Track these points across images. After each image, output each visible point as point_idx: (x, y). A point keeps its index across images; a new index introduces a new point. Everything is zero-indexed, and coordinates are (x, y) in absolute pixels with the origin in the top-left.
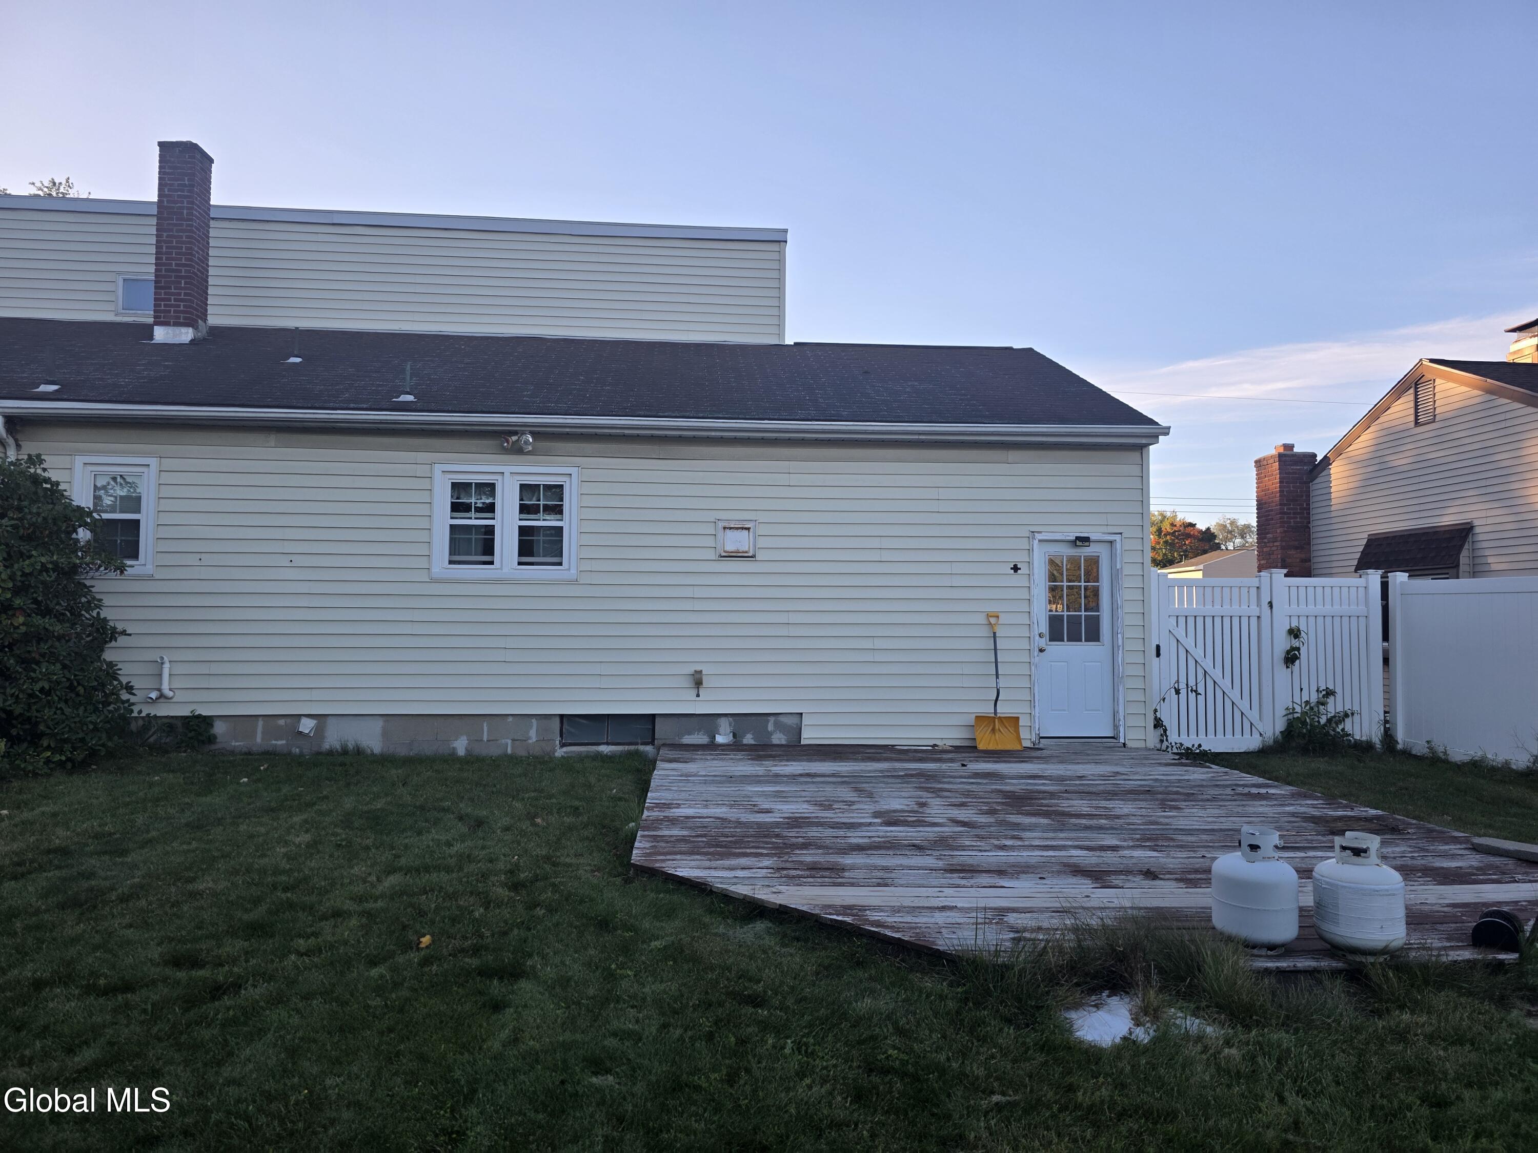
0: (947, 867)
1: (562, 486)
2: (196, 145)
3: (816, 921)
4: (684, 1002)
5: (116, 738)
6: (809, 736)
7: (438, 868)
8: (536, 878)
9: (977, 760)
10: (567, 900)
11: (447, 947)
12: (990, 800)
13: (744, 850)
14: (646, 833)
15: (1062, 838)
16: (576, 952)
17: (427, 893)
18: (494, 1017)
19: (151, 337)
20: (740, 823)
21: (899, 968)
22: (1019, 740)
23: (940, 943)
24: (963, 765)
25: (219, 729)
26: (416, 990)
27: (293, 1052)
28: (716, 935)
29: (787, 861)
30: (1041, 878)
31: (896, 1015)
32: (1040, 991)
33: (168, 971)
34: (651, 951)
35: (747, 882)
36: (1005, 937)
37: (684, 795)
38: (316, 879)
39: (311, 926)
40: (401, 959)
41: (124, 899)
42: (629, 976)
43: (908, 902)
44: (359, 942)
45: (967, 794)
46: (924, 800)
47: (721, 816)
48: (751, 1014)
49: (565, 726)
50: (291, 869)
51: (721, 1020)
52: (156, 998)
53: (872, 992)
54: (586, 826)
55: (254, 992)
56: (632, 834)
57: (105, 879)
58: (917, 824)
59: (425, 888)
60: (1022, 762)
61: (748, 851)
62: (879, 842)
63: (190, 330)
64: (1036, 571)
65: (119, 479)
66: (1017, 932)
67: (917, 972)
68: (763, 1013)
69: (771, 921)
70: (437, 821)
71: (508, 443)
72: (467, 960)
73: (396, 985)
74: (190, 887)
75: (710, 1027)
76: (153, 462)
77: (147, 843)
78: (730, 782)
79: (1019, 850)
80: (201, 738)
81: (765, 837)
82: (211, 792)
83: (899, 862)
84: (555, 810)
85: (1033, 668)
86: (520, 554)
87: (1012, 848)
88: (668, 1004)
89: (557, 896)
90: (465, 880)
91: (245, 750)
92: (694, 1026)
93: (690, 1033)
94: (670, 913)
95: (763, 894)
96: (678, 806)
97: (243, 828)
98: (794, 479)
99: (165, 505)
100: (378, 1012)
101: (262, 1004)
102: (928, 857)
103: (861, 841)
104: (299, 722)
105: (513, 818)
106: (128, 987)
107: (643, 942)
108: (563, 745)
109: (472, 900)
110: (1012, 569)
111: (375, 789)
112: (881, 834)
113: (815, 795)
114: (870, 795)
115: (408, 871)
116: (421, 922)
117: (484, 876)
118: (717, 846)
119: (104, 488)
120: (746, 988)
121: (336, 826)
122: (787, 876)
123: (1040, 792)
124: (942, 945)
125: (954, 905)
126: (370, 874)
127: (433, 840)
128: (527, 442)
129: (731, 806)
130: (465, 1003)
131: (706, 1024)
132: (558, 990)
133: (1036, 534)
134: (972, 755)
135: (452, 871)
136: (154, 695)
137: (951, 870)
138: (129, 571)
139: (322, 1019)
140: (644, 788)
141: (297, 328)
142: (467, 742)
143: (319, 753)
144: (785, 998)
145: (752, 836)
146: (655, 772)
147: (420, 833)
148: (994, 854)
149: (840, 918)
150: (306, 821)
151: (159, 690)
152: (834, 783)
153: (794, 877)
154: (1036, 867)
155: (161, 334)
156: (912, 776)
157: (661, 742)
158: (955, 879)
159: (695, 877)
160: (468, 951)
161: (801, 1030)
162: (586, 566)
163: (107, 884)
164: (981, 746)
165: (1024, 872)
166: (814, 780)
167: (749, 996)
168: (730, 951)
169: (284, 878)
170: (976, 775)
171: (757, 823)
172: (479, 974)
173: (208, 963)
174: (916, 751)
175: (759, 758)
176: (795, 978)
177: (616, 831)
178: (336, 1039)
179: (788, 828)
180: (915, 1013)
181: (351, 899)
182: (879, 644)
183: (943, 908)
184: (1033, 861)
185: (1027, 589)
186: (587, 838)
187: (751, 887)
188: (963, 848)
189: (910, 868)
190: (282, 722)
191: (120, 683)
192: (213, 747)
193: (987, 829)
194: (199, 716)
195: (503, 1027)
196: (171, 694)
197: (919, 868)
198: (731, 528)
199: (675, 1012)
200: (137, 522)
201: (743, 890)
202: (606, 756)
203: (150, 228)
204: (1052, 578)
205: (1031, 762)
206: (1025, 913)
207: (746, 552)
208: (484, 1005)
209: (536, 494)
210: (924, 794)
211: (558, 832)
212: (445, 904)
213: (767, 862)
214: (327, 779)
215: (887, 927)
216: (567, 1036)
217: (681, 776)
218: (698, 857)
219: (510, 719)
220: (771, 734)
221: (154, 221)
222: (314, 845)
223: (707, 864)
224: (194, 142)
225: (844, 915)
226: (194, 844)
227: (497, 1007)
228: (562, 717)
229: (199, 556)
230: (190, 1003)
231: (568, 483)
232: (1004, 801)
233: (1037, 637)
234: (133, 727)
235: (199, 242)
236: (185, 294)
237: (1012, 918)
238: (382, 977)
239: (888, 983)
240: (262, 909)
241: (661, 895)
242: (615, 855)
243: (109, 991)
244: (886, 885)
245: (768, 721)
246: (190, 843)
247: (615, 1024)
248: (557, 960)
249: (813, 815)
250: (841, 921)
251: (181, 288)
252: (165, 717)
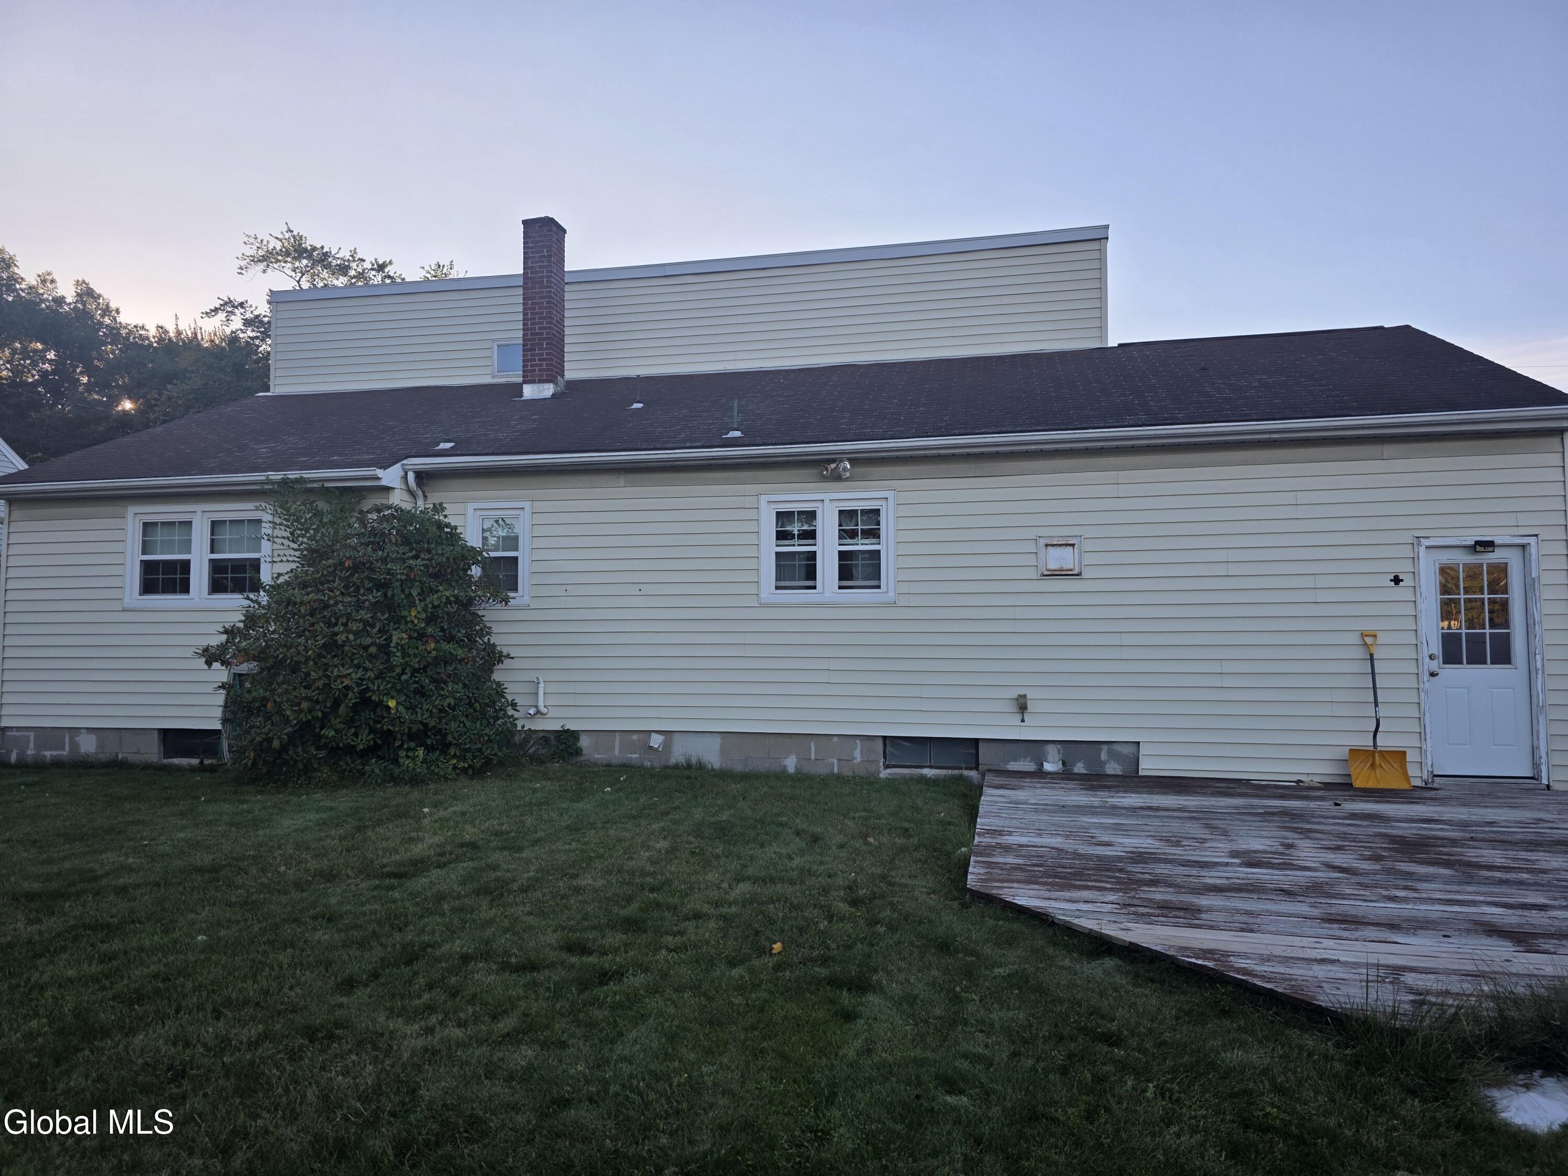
0: (1324, 916)
1: (879, 510)
2: (552, 219)
3: (1172, 963)
4: (1034, 1032)
5: (504, 748)
6: (1147, 767)
7: (782, 880)
8: (874, 897)
9: (1353, 798)
10: (906, 919)
11: (797, 955)
12: (1373, 845)
13: (1085, 883)
14: (979, 859)
15: (1469, 892)
16: (919, 971)
17: (774, 903)
18: (846, 1027)
19: (521, 394)
20: (1079, 855)
21: (1272, 1022)
22: (1407, 778)
23: (1321, 998)
24: (1336, 804)
25: (584, 742)
26: (773, 993)
27: (672, 1038)
28: (1061, 967)
29: (1134, 897)
30: (1444, 936)
31: (1272, 1071)
32: (1450, 1062)
33: (564, 955)
34: (995, 977)
35: (1091, 916)
36: (1403, 998)
37: (1014, 823)
38: (676, 883)
39: (676, 925)
40: (756, 963)
41: (524, 890)
42: (974, 1000)
43: (1278, 951)
44: (719, 943)
45: (1344, 836)
46: (1290, 841)
47: (1057, 846)
48: (1107, 1053)
49: (889, 748)
50: (654, 872)
51: (1075, 1055)
52: (556, 978)
53: (1243, 1044)
54: (917, 848)
55: (637, 981)
56: (965, 859)
57: (508, 871)
58: (1284, 866)
59: (772, 897)
60: (1412, 803)
61: (1089, 884)
62: (1239, 884)
63: (552, 385)
64: (1423, 582)
65: (501, 522)
66: (1421, 994)
67: (1295, 1027)
68: (1120, 1053)
69: (1120, 959)
70: (777, 836)
71: (827, 470)
72: (816, 969)
73: (755, 987)
74: (574, 883)
75: (1063, 1060)
76: (527, 505)
77: (536, 842)
78: (1063, 812)
79: (1415, 903)
80: (569, 750)
81: (1107, 870)
82: (582, 799)
83: (1265, 907)
84: (885, 831)
85: (1422, 695)
86: (840, 579)
87: (1405, 900)
88: (1018, 1032)
89: (896, 915)
90: (807, 892)
91: (605, 762)
92: (1046, 1058)
93: (1042, 1064)
94: (1011, 941)
95: (1110, 930)
96: (1010, 833)
97: (611, 832)
98: (1123, 490)
99: (538, 543)
100: (741, 1010)
101: (642, 992)
102: (1300, 904)
103: (1218, 881)
104: (649, 737)
105: (846, 835)
106: (533, 967)
107: (986, 968)
108: (887, 767)
109: (816, 911)
110: (1391, 580)
111: (719, 802)
112: (1242, 875)
113: (1160, 829)
114: (1225, 833)
115: (755, 880)
116: (771, 930)
117: (825, 891)
118: (1055, 877)
119: (489, 530)
120: (1099, 1026)
121: (688, 835)
122: (1135, 913)
123: (1437, 838)
124: (1322, 1000)
125: (1336, 958)
126: (722, 881)
127: (775, 853)
128: (845, 469)
129: (1067, 837)
130: (819, 1009)
131: (1059, 1056)
132: (905, 1006)
133: (1422, 540)
134: (1347, 793)
135: (795, 883)
136: (532, 711)
137: (1330, 920)
138: (512, 602)
139: (694, 1011)
140: (972, 814)
141: (638, 376)
142: (796, 760)
143: (666, 767)
144: (1143, 1040)
145: (1092, 869)
146: (982, 798)
147: (762, 846)
148: (1383, 905)
149: (1200, 962)
150: (663, 829)
151: (536, 707)
152: (1180, 818)
153: (1143, 915)
154: (1439, 924)
155: (529, 392)
156: (1273, 814)
157: (986, 768)
158: (1335, 929)
159: (1035, 907)
160: (816, 961)
161: (1163, 1075)
162: (904, 588)
163: (509, 875)
164: (1357, 784)
165: (1422, 928)
166: (1157, 814)
167: (1103, 1034)
168: (1078, 986)
169: (649, 880)
170: (1353, 816)
171: (1097, 856)
172: (828, 983)
173: (594, 951)
174: (1276, 787)
175: (1093, 788)
176: (1152, 1021)
177: (949, 855)
178: (707, 1031)
179: (1131, 863)
180: (1295, 1072)
181: (709, 903)
182: (1227, 667)
183: (1323, 961)
184: (1435, 916)
185: (1412, 604)
186: (920, 860)
187: (1097, 921)
188: (1343, 897)
189: (1279, 914)
190: (635, 737)
191: (507, 700)
192: (583, 758)
193: (1372, 877)
194: (568, 731)
195: (855, 1036)
196: (545, 711)
197: (1290, 915)
198: (1053, 545)
199: (1026, 1042)
200: (516, 558)
201: (1089, 924)
202: (930, 779)
203: (517, 298)
204: (1444, 590)
205: (1424, 804)
206: (1427, 973)
207: (1071, 570)
208: (836, 1013)
209: (854, 521)
210: (1290, 834)
211: (891, 853)
212: (792, 914)
213: (1111, 897)
214: (677, 791)
215: (1256, 976)
216: (918, 1052)
217: (1010, 803)
218: (1036, 887)
219: (836, 739)
220: (1104, 763)
221: (521, 291)
222: (672, 850)
223: (1047, 894)
224: (551, 216)
225: (1205, 959)
226: (574, 845)
227: (849, 1016)
228: (885, 738)
229: (564, 587)
230: (584, 986)
231: (884, 506)
232: (1391, 846)
233: (1427, 659)
234: (517, 739)
235: (556, 306)
236: (547, 354)
237: (1410, 979)
238: (742, 977)
239: (1260, 1036)
240: (635, 906)
241: (1001, 923)
242: (949, 878)
243: (519, 969)
244: (1251, 931)
245: (1101, 750)
246: (570, 844)
247: (964, 1046)
248: (902, 977)
249: (1160, 851)
250: (1201, 965)
251: (543, 349)
252: (543, 731)
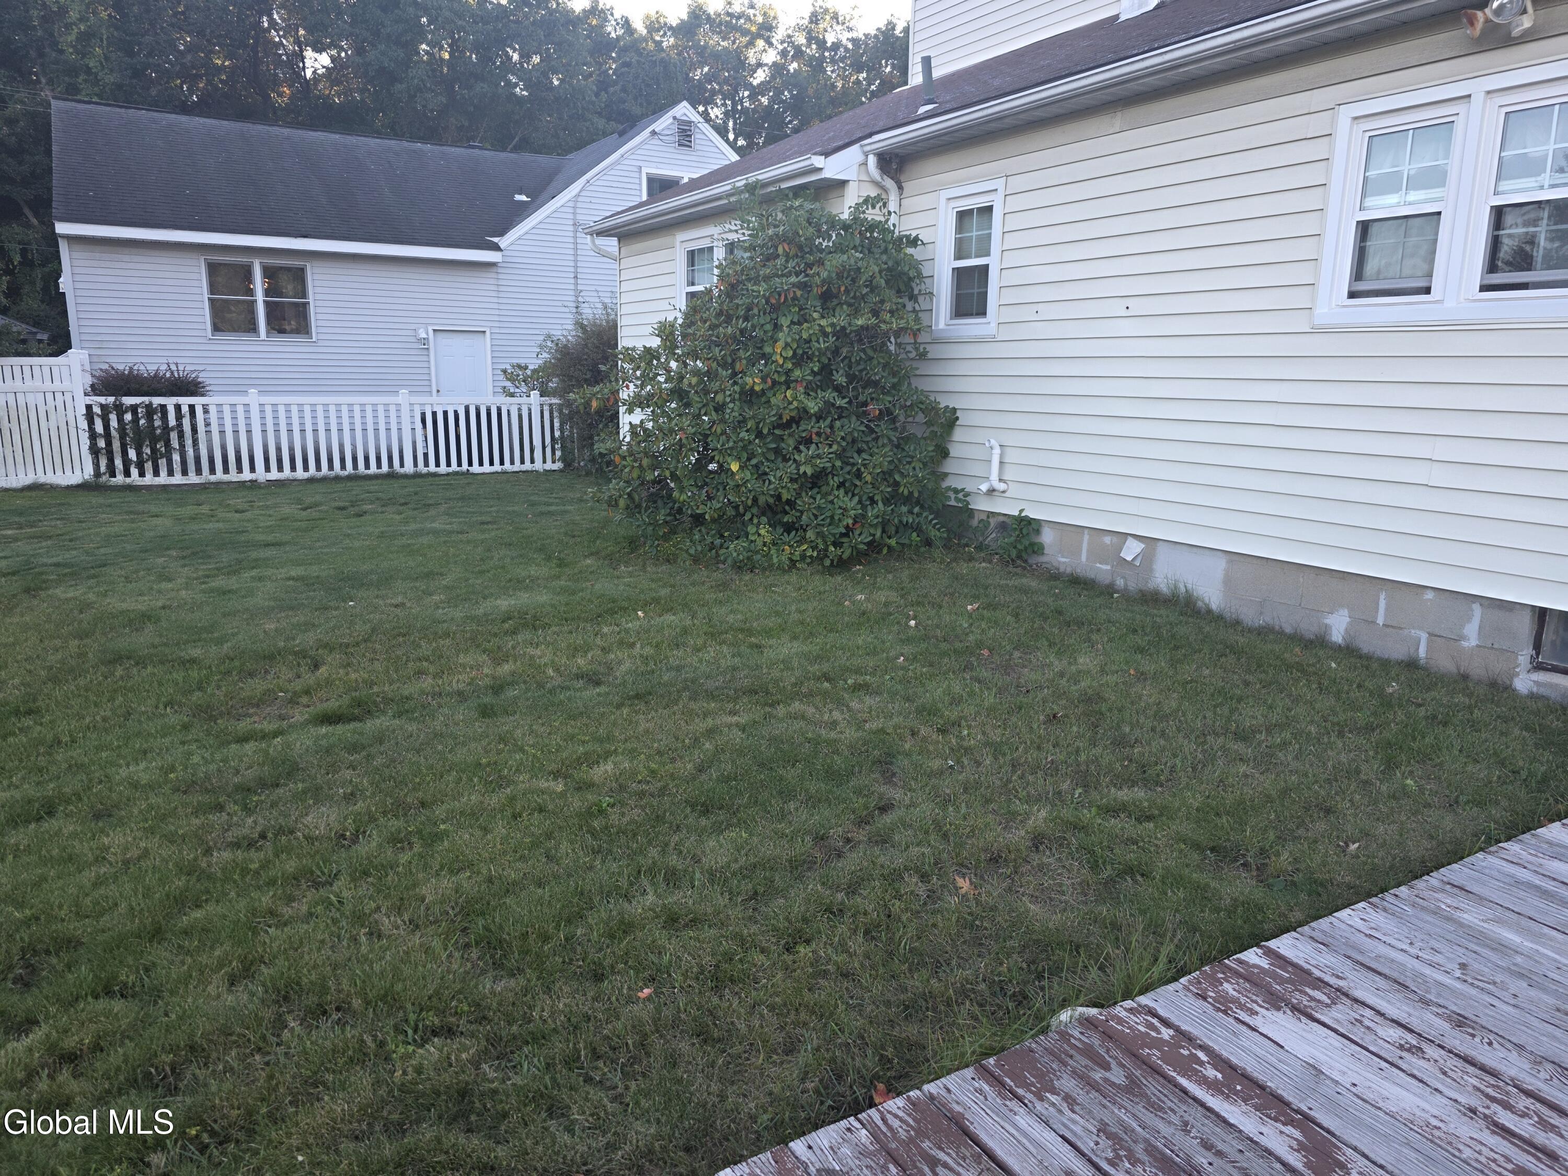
25: (1047, 537)
49: (1547, 634)
71: (1475, 25)
76: (999, 184)
80: (1027, 546)
86: (1489, 269)
91: (1070, 569)
99: (1013, 240)
104: (1123, 543)
108: (1537, 668)
136: (985, 486)
142: (1348, 619)
143: (1145, 592)
151: (989, 480)
190: (1107, 540)
192: (1043, 559)
194: (1027, 519)
196: (1002, 486)
200: (987, 267)
228: (1541, 612)
229: (1037, 309)
252: (999, 514)
